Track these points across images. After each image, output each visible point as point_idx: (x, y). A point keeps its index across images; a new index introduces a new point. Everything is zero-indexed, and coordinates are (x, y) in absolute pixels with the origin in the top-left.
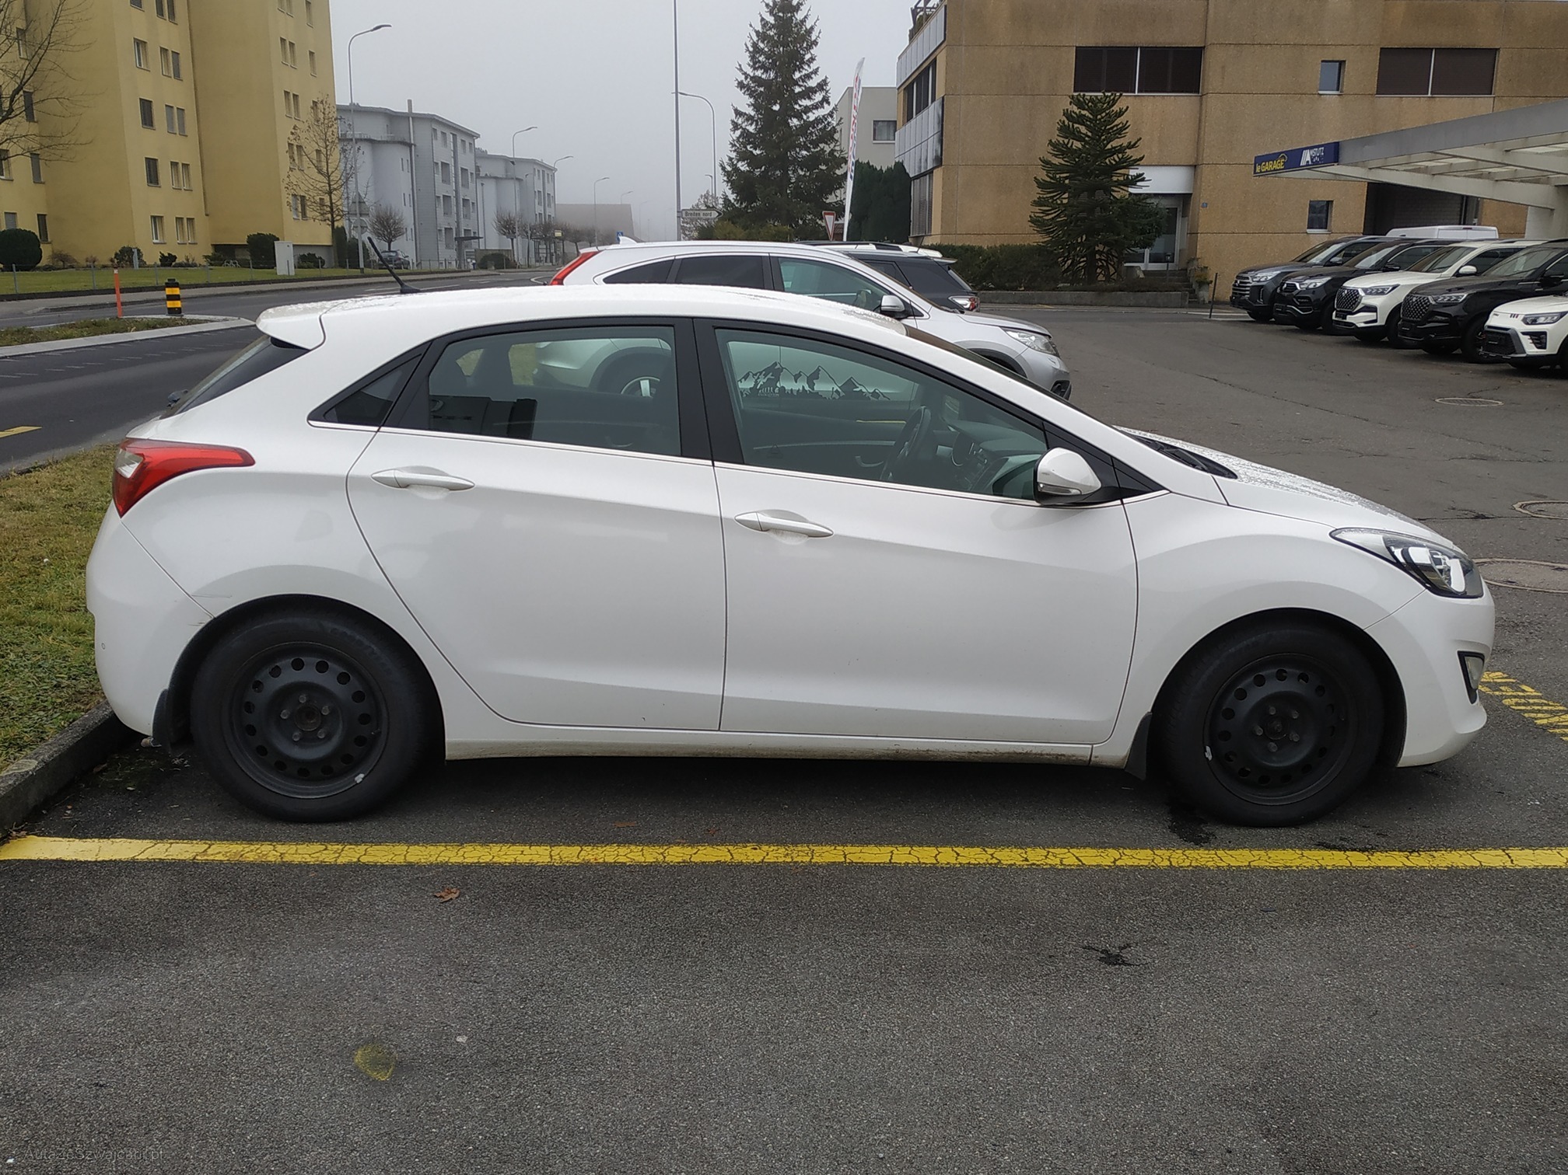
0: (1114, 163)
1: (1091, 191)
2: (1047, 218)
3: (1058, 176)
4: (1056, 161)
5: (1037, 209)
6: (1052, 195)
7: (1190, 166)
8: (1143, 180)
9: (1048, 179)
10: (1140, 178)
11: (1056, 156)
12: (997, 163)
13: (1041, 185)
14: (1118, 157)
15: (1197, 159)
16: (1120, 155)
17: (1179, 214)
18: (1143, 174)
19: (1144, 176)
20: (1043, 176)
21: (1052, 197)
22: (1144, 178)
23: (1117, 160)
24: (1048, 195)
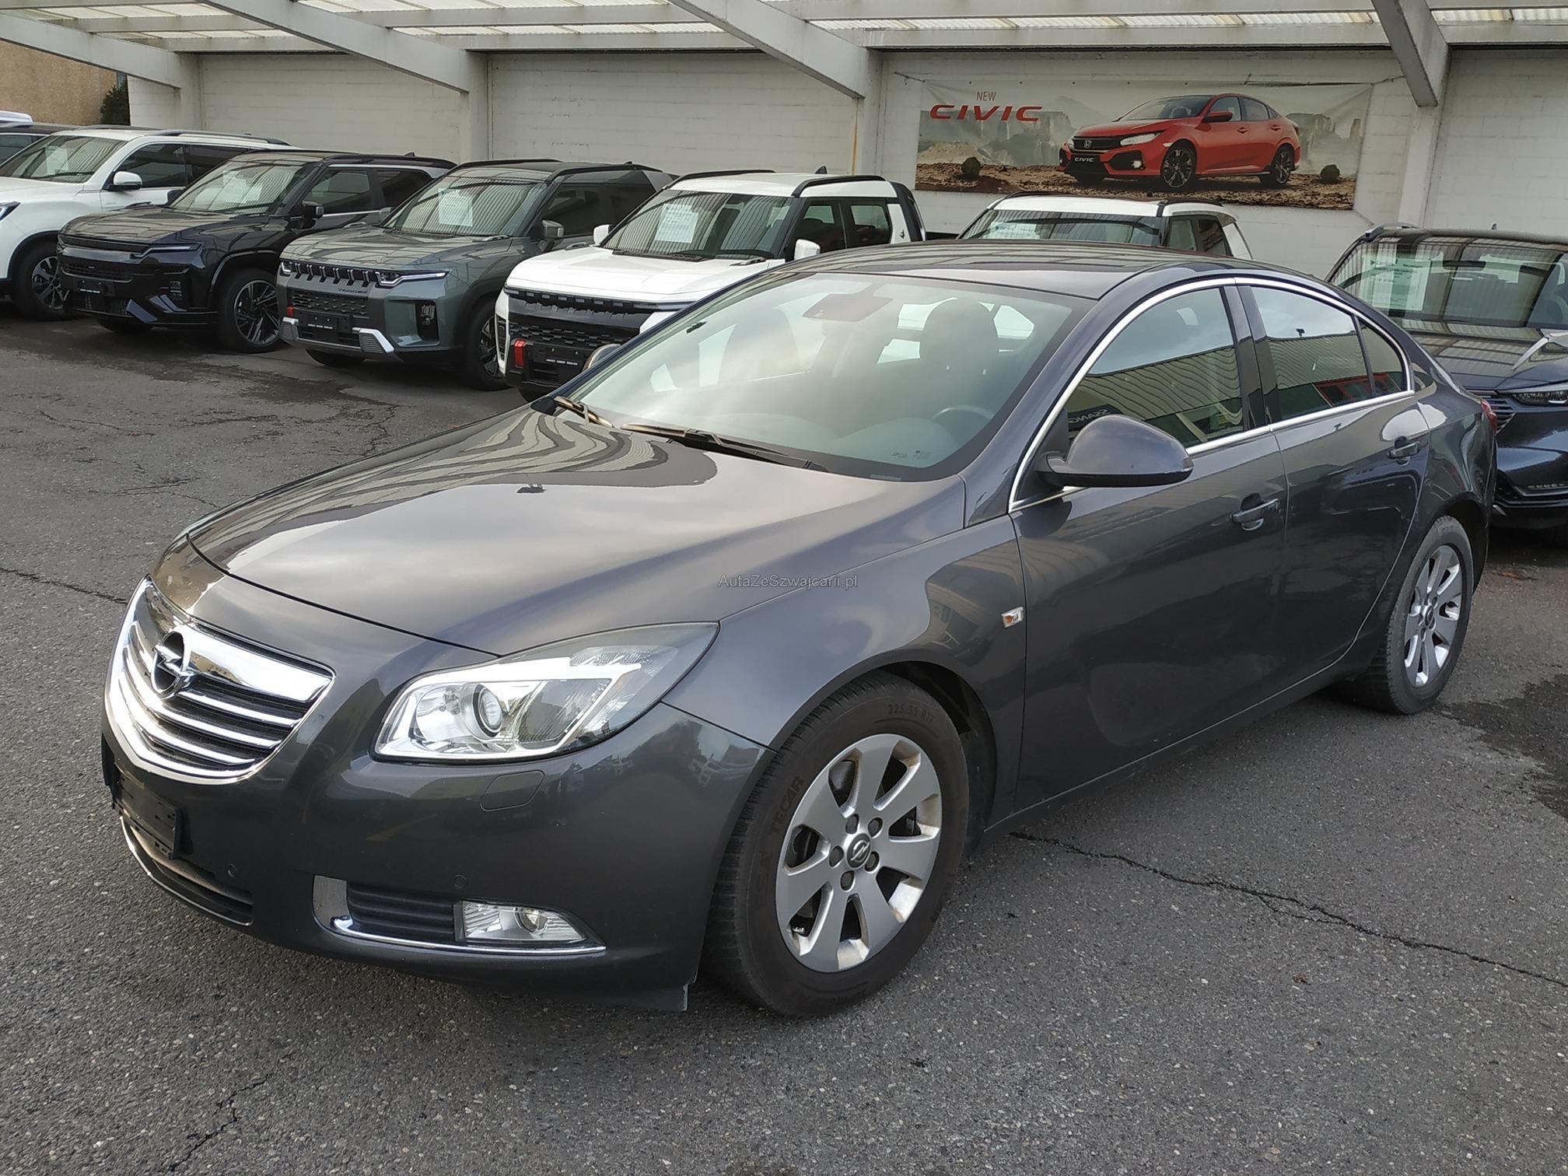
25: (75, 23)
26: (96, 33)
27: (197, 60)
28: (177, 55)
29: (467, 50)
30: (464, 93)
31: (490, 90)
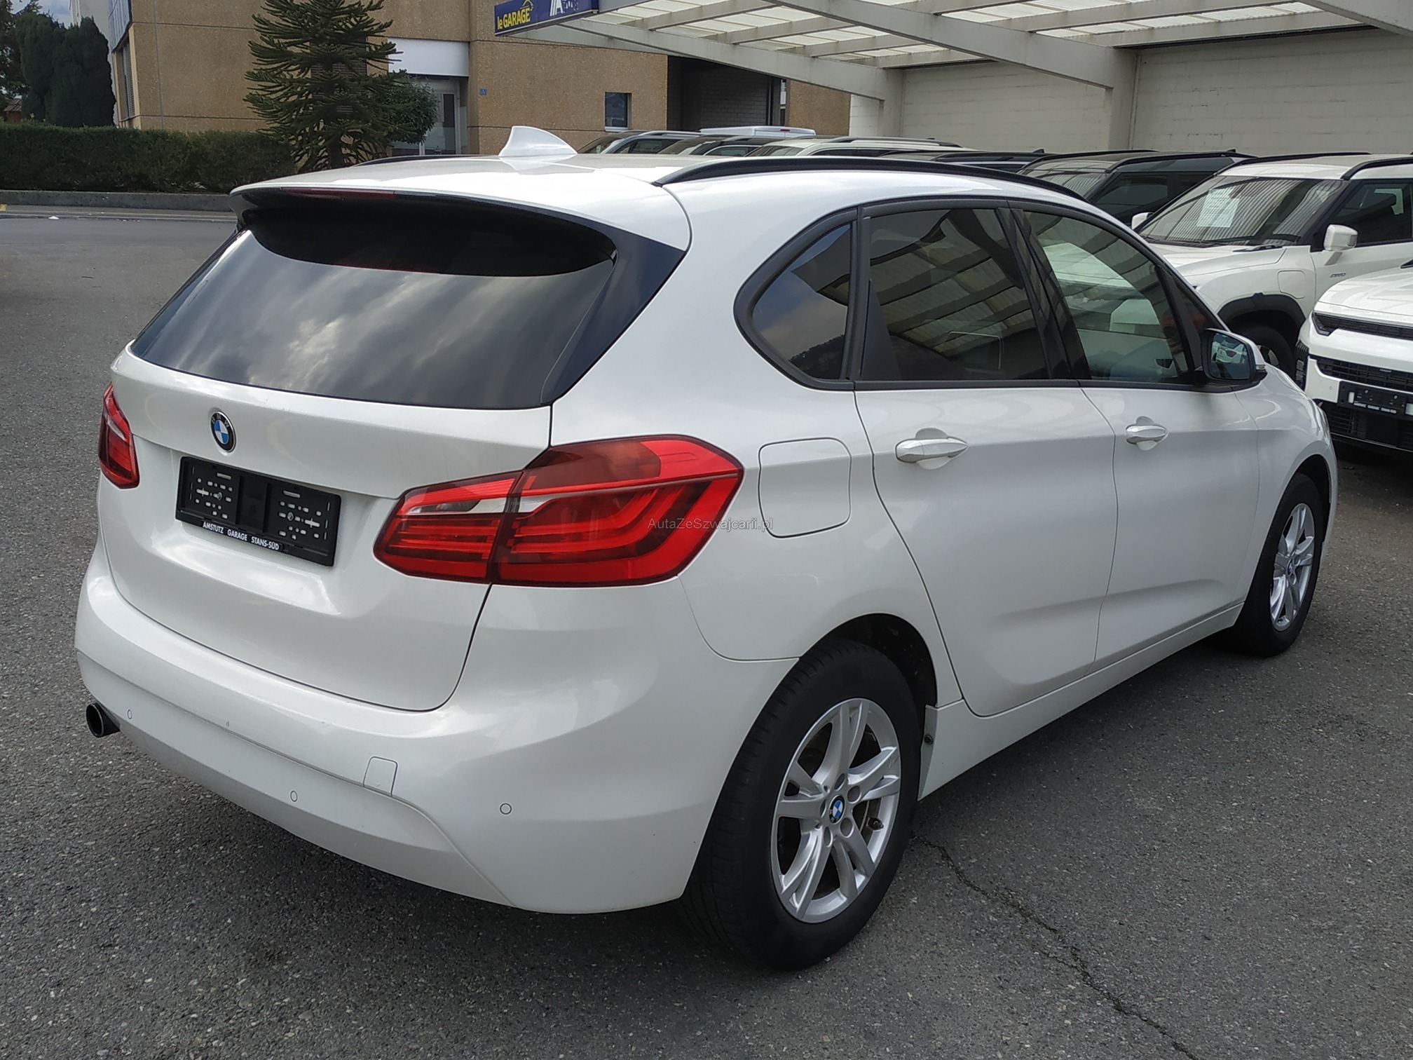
0: (351, 27)
1: (328, 61)
2: (273, 96)
3: (276, 41)
4: (274, 20)
5: (256, 85)
6: (275, 66)
7: (462, 42)
8: (394, 52)
9: (264, 44)
10: (390, 49)
11: (273, 13)
12: (211, 24)
13: (258, 52)
14: (356, 20)
15: (470, 34)
16: (358, 19)
17: (457, 103)
18: (395, 45)
19: (395, 47)
20: (257, 38)
21: (275, 69)
22: (395, 50)
23: (355, 23)
24: (268, 67)
25: (804, 50)
26: (817, 57)
27: (903, 73)
28: (885, 71)
29: (1115, 47)
30: (1109, 89)
31: (1136, 84)
